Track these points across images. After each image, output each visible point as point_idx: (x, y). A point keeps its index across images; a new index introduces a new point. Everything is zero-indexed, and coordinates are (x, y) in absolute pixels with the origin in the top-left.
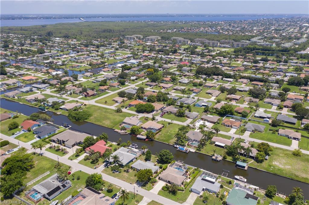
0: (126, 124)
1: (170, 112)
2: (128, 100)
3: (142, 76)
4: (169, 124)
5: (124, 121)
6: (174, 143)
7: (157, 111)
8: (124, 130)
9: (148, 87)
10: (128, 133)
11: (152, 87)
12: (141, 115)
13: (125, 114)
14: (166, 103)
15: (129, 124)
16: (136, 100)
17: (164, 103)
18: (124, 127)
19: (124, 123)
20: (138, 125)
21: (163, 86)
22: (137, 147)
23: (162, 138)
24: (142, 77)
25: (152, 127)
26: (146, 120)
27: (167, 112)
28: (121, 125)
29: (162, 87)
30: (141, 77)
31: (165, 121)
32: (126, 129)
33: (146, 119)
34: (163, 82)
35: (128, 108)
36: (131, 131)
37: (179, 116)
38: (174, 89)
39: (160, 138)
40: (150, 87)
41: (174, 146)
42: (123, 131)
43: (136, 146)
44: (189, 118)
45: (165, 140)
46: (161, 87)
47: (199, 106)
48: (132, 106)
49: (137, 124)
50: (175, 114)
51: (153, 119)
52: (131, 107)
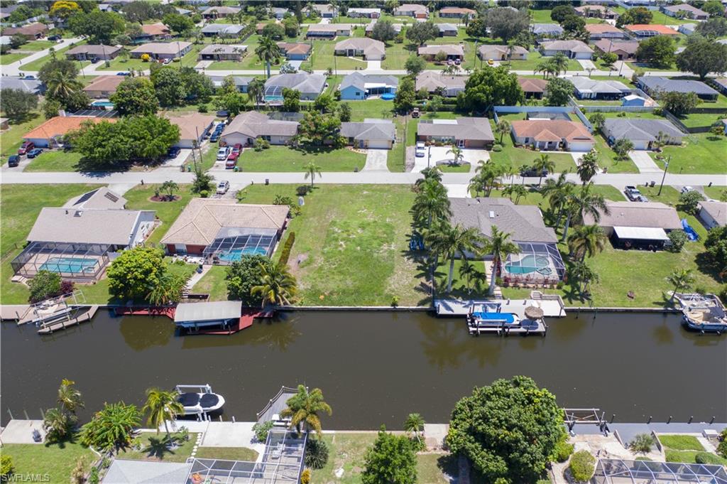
0: (57, 251)
1: (263, 137)
2: (11, 127)
3: (35, 33)
4: (303, 191)
5: (32, 237)
6: (423, 296)
7: (195, 145)
8: (53, 296)
9: (88, 64)
10: (95, 307)
11: (102, 62)
12: (121, 183)
13: (20, 195)
14: (209, 106)
15: (81, 249)
16: (55, 115)
17: (203, 111)
18: (53, 277)
19: (38, 248)
20: (139, 239)
21: (154, 52)
22: (221, 401)
23: (332, 285)
24: (39, 36)
25: (234, 233)
26: (164, 199)
27: (250, 143)
28: (22, 265)
29: (151, 55)
30: (30, 37)
31: (267, 184)
32: (67, 289)
33: (164, 193)
34: (137, 42)
35: (24, 162)
36: (113, 290)
37: (311, 148)
38: (205, 57)
39: (320, 286)
40: (94, 62)
41: (433, 313)
42: (51, 309)
43: (216, 401)
44: (367, 148)
45: (357, 291)
46: (146, 56)
47: (358, 94)
48: (46, 146)
49: (133, 236)
50: (291, 144)
51: (203, 187)
52: (40, 152)
